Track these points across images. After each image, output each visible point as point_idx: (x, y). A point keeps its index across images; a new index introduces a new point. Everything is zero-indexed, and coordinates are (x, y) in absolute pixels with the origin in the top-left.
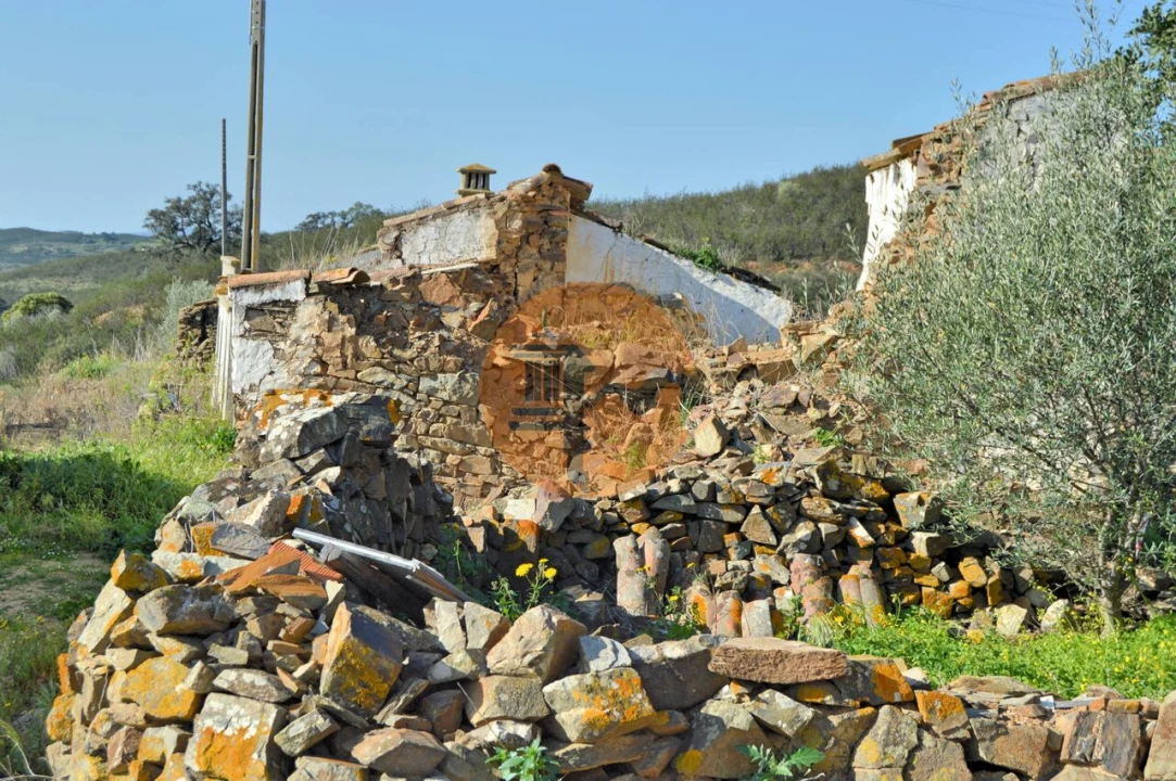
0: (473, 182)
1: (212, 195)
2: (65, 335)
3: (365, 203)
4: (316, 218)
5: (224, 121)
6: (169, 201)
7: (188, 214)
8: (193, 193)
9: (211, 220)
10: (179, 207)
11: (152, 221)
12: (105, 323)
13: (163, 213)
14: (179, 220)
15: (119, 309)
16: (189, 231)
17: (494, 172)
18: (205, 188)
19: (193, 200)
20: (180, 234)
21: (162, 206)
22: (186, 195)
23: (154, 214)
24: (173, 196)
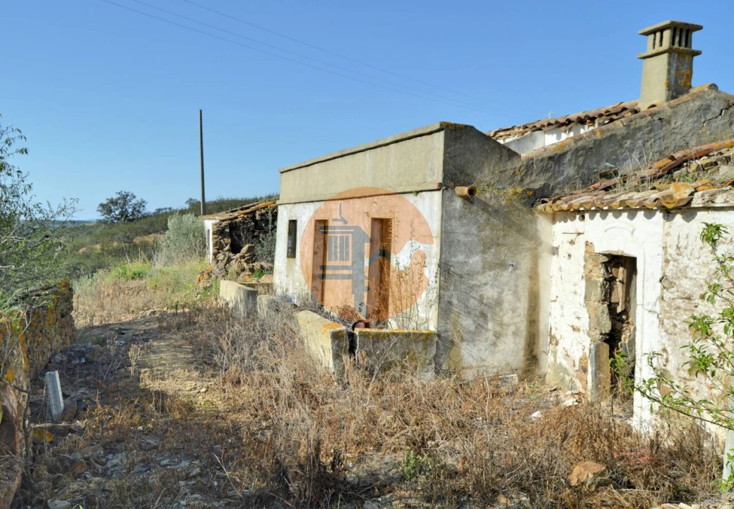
0: (677, 39)
1: (127, 196)
2: (65, 259)
3: (193, 198)
4: (159, 210)
5: (201, 111)
6: (108, 199)
7: (117, 205)
8: (118, 196)
9: (127, 207)
10: (113, 202)
11: (101, 208)
12: (83, 252)
13: (106, 205)
14: (113, 208)
15: (88, 246)
16: (117, 212)
17: (699, 28)
18: (123, 193)
19: (119, 199)
20: (113, 213)
21: (105, 202)
22: (115, 197)
23: (102, 205)
24: (110, 198)
